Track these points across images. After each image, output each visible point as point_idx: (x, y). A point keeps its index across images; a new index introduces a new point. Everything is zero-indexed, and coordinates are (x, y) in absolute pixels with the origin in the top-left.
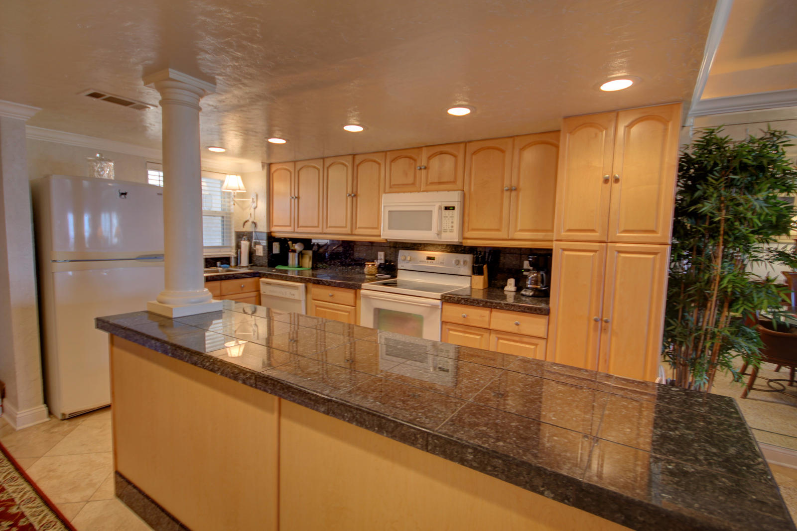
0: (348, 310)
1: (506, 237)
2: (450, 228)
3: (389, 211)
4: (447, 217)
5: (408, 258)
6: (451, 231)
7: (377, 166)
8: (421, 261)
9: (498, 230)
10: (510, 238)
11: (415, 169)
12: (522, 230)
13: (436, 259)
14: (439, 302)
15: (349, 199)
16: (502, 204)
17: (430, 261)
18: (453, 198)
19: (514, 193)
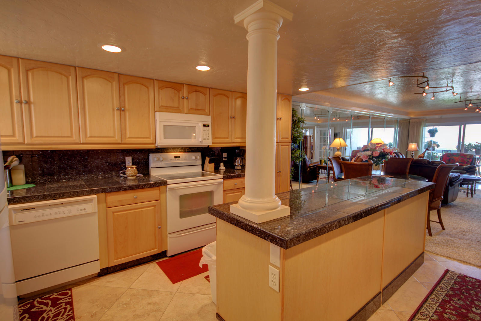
0: (154, 204)
1: (231, 141)
2: (208, 137)
3: (164, 125)
4: (205, 131)
5: (161, 159)
6: (208, 139)
7: (146, 89)
8: (171, 160)
9: (227, 138)
10: (232, 142)
11: (179, 97)
12: (237, 138)
13: (181, 157)
14: (222, 180)
15: (117, 113)
16: (228, 125)
17: (177, 159)
18: (208, 120)
19: (233, 120)
